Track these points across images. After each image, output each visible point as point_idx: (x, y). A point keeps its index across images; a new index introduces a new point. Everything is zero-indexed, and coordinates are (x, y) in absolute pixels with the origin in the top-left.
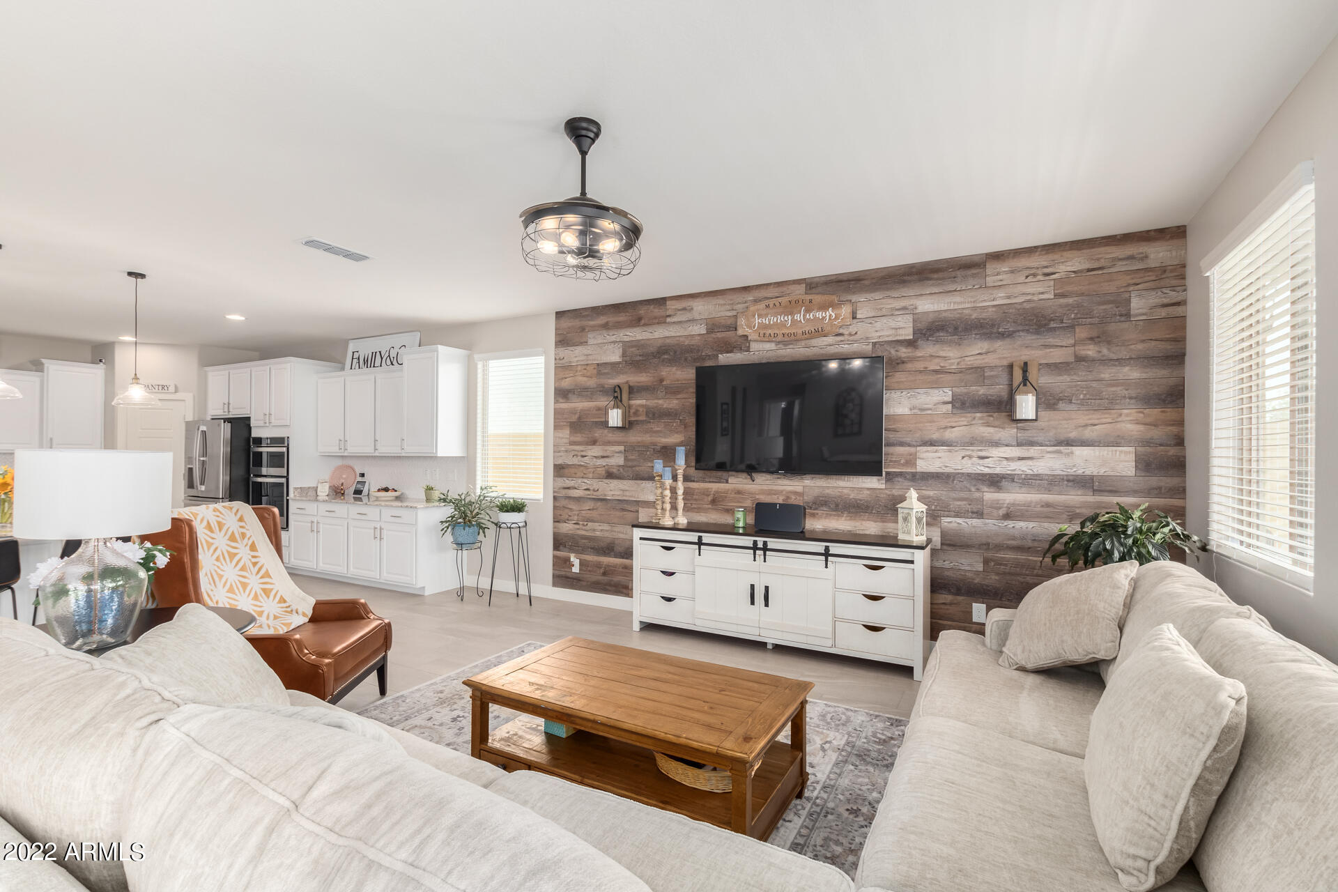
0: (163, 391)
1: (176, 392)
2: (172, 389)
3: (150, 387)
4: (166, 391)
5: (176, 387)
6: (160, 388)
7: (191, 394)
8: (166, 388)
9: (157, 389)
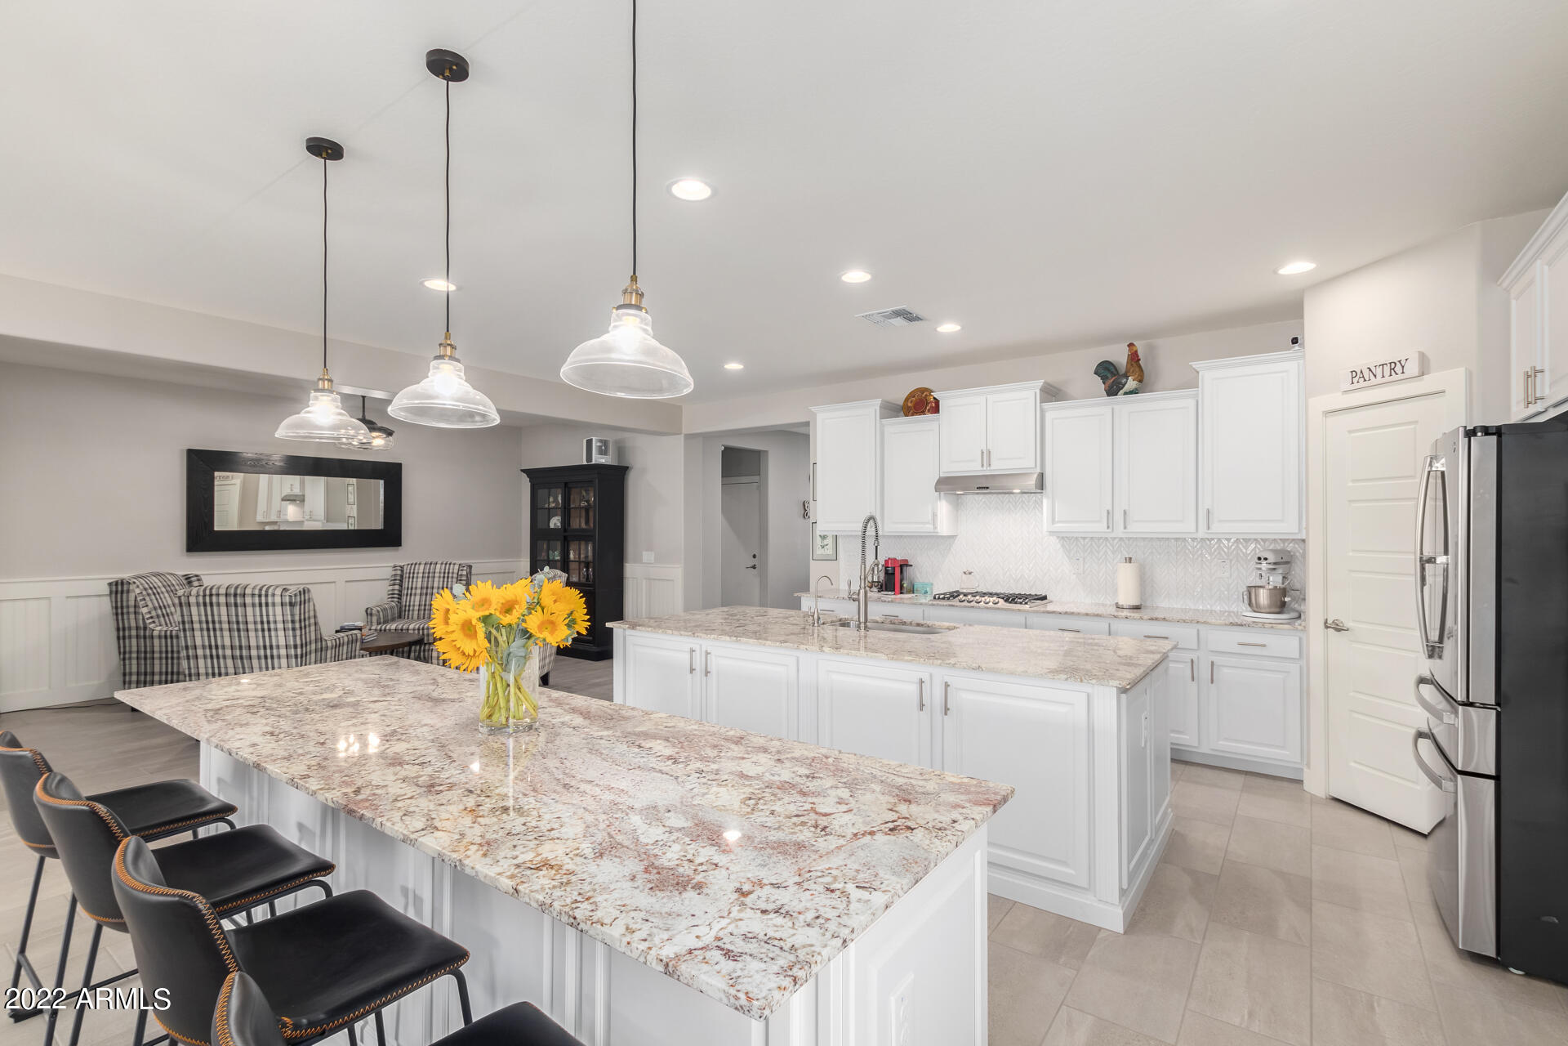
0: (1394, 377)
1: (1422, 374)
2: (1412, 368)
3: (1366, 373)
4: (1400, 376)
5: (1423, 359)
6: (1387, 369)
7: (1460, 372)
8: (1398, 369)
9: (1379, 375)
